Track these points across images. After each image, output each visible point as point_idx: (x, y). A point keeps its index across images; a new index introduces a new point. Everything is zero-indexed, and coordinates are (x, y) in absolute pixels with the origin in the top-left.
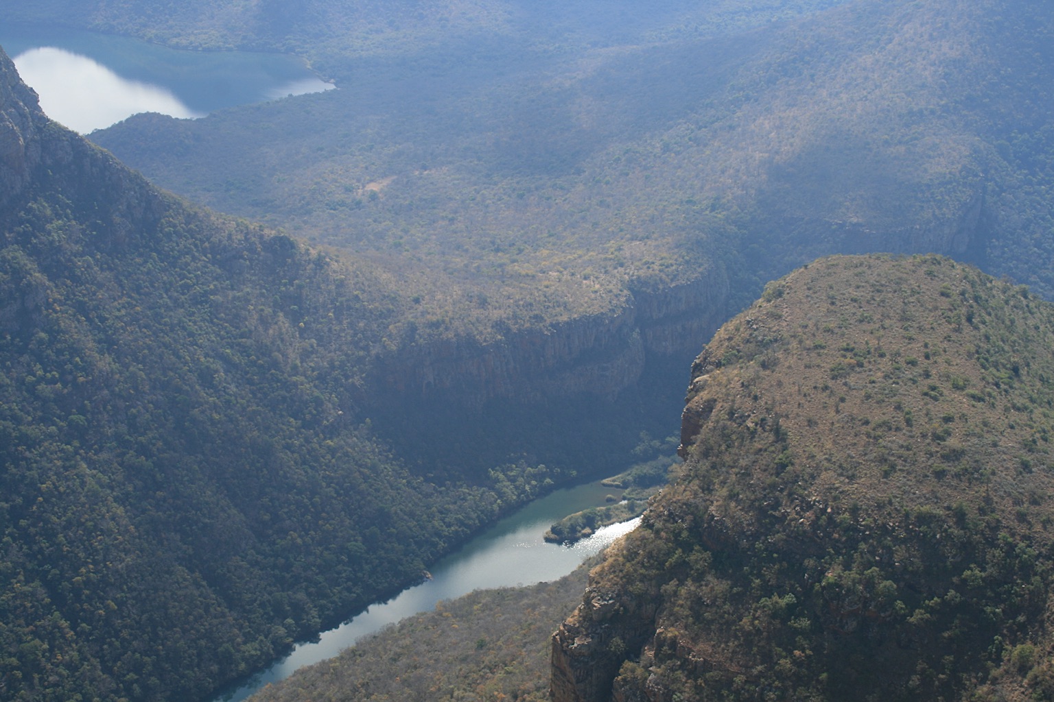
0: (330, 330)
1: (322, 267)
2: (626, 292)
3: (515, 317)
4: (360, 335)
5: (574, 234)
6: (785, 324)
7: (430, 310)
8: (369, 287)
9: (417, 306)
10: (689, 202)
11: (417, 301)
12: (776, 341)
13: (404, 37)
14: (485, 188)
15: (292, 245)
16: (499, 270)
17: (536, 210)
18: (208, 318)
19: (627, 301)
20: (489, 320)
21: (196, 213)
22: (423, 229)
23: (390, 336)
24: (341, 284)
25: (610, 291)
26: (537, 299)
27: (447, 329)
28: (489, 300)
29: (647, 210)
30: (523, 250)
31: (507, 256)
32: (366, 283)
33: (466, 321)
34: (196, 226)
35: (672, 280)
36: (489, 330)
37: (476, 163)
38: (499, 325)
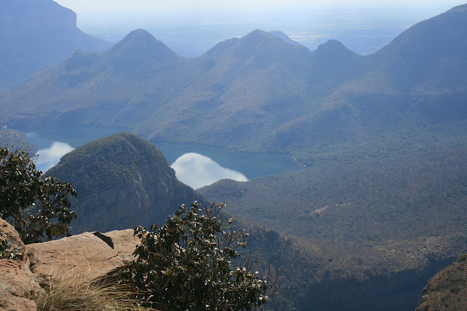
0: (292, 272)
1: (289, 245)
2: (426, 259)
3: (374, 269)
4: (304, 275)
5: (404, 233)
6: (465, 273)
7: (336, 265)
8: (310, 254)
9: (330, 263)
10: (458, 219)
11: (330, 260)
12: (459, 280)
13: (337, 147)
14: (367, 212)
15: (277, 235)
16: (369, 248)
17: (389, 222)
18: (239, 265)
19: (427, 264)
20: (362, 270)
21: (237, 220)
22: (338, 229)
23: (318, 276)
24: (297, 252)
25: (419, 259)
26: (385, 261)
27: (343, 273)
28: (363, 261)
29: (439, 223)
30: (381, 240)
31: (374, 242)
32: (308, 252)
33: (352, 270)
34: (237, 226)
35: (448, 255)
36: (362, 274)
37: (363, 201)
38: (367, 272)
